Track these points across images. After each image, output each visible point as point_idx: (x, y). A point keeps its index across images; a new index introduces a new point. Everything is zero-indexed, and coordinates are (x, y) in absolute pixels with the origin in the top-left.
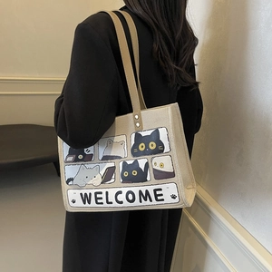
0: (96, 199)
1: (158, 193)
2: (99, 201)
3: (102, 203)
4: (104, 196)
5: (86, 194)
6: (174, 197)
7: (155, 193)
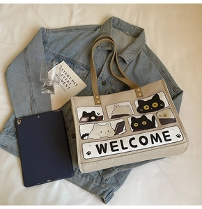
0: (112, 147)
1: (166, 134)
2: (114, 148)
3: (118, 150)
4: (119, 144)
5: (101, 145)
6: (179, 136)
7: (164, 135)
